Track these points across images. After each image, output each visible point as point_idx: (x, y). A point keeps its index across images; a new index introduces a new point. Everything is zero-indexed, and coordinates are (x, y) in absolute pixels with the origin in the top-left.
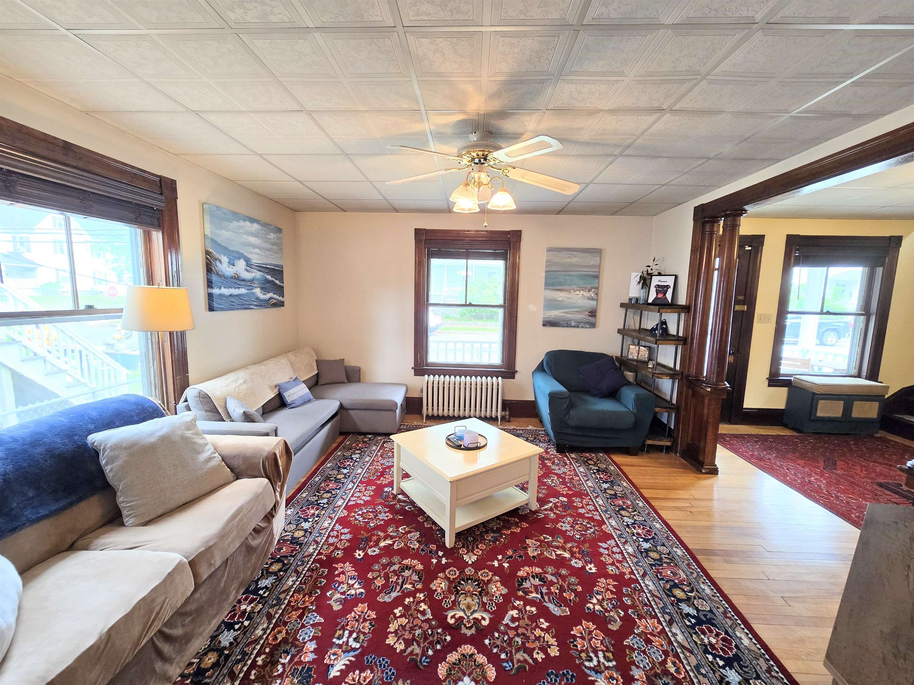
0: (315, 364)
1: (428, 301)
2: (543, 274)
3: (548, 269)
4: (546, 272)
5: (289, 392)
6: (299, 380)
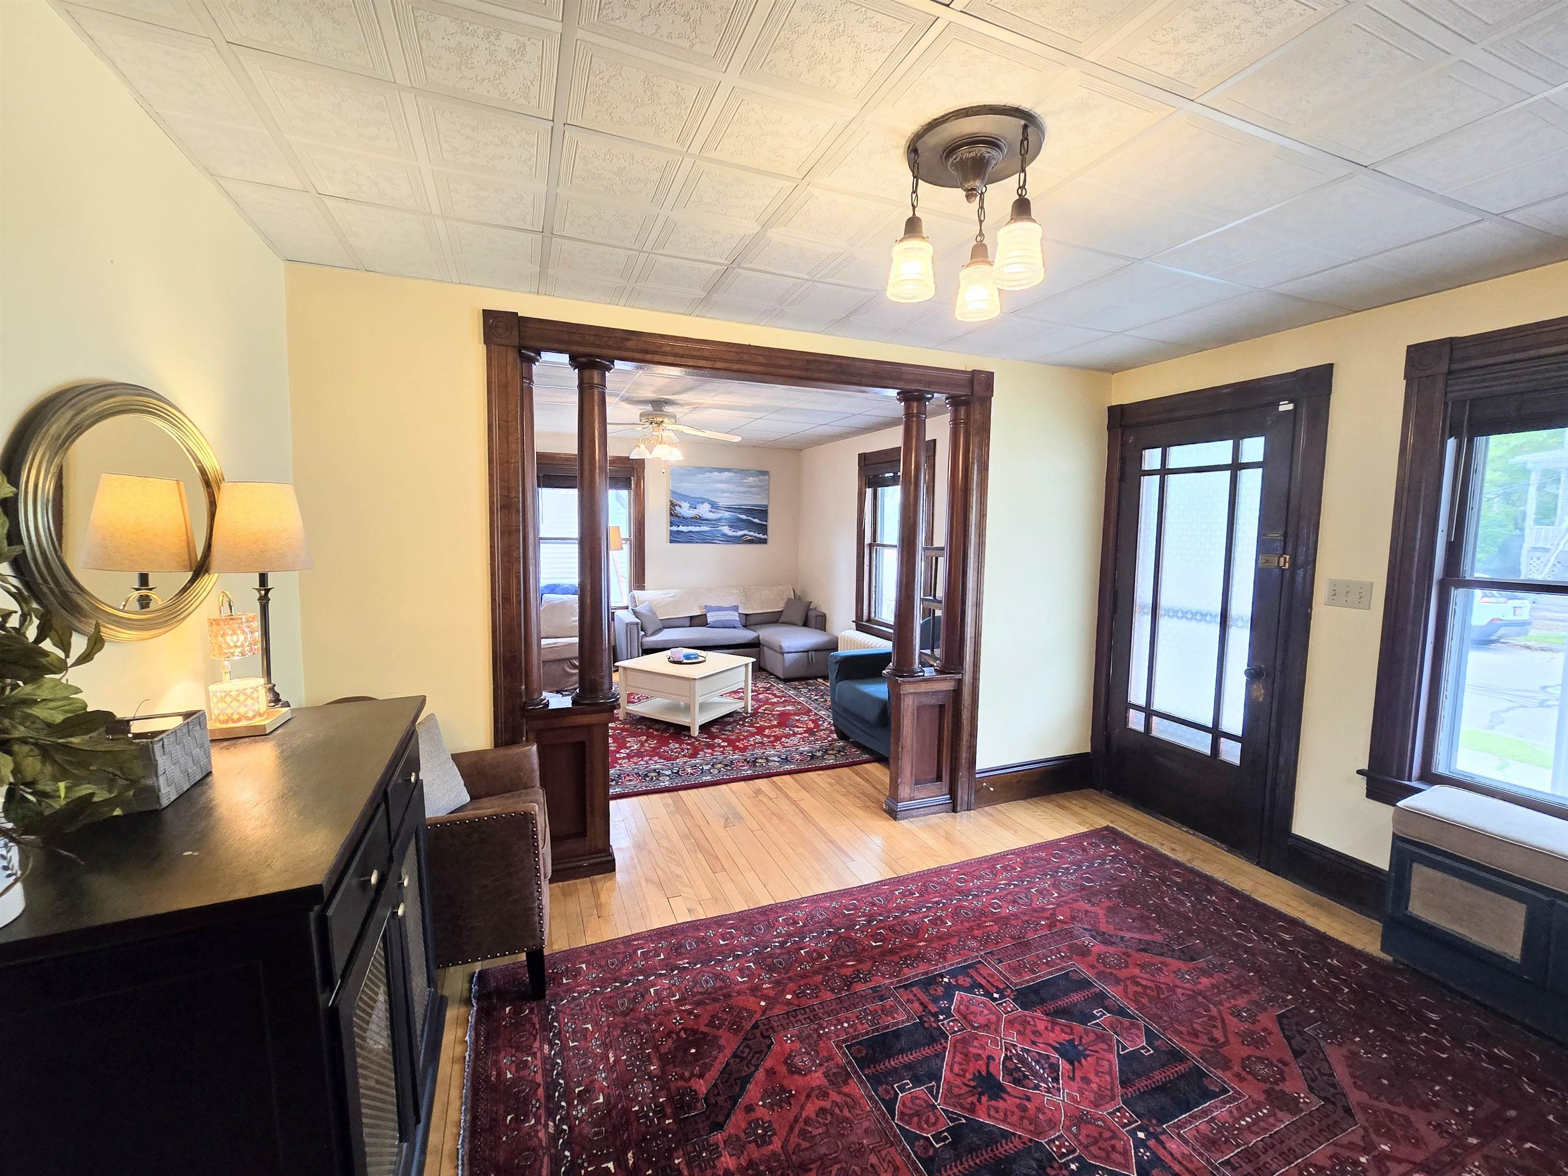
5: (713, 613)
6: (736, 608)
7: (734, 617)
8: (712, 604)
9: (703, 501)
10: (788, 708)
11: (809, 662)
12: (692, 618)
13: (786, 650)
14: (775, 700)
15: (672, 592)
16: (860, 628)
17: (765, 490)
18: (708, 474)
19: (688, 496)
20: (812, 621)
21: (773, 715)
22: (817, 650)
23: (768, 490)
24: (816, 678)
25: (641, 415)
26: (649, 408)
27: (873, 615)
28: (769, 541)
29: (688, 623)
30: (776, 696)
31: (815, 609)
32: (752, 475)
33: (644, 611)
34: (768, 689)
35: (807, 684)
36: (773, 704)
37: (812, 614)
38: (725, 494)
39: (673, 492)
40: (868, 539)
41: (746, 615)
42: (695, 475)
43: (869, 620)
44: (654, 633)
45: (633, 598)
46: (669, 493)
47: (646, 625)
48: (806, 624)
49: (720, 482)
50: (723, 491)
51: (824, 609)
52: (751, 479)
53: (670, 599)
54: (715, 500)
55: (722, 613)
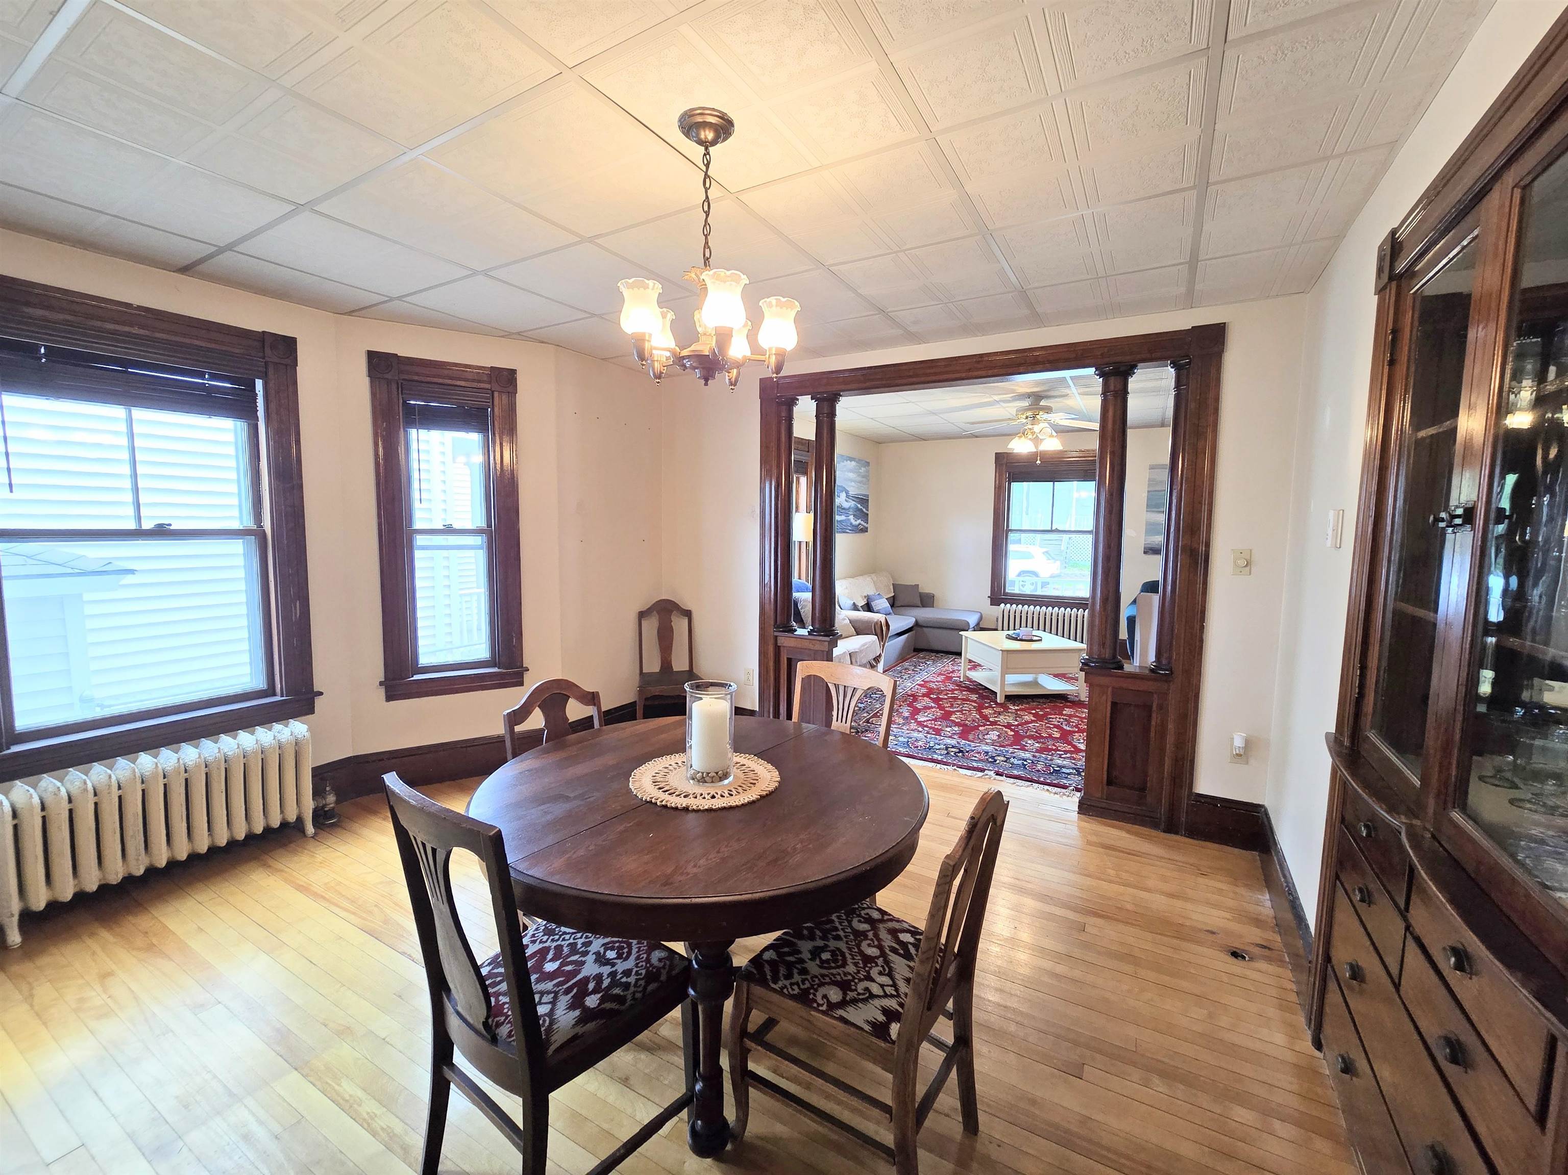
0: (892, 587)
1: (1008, 526)
2: (1145, 494)
3: (1151, 489)
4: (1148, 492)
9: (843, 490)
17: (868, 480)
28: (869, 529)
32: (863, 465)
38: (852, 484)
49: (850, 471)
50: (851, 481)
52: (863, 469)
54: (848, 489)
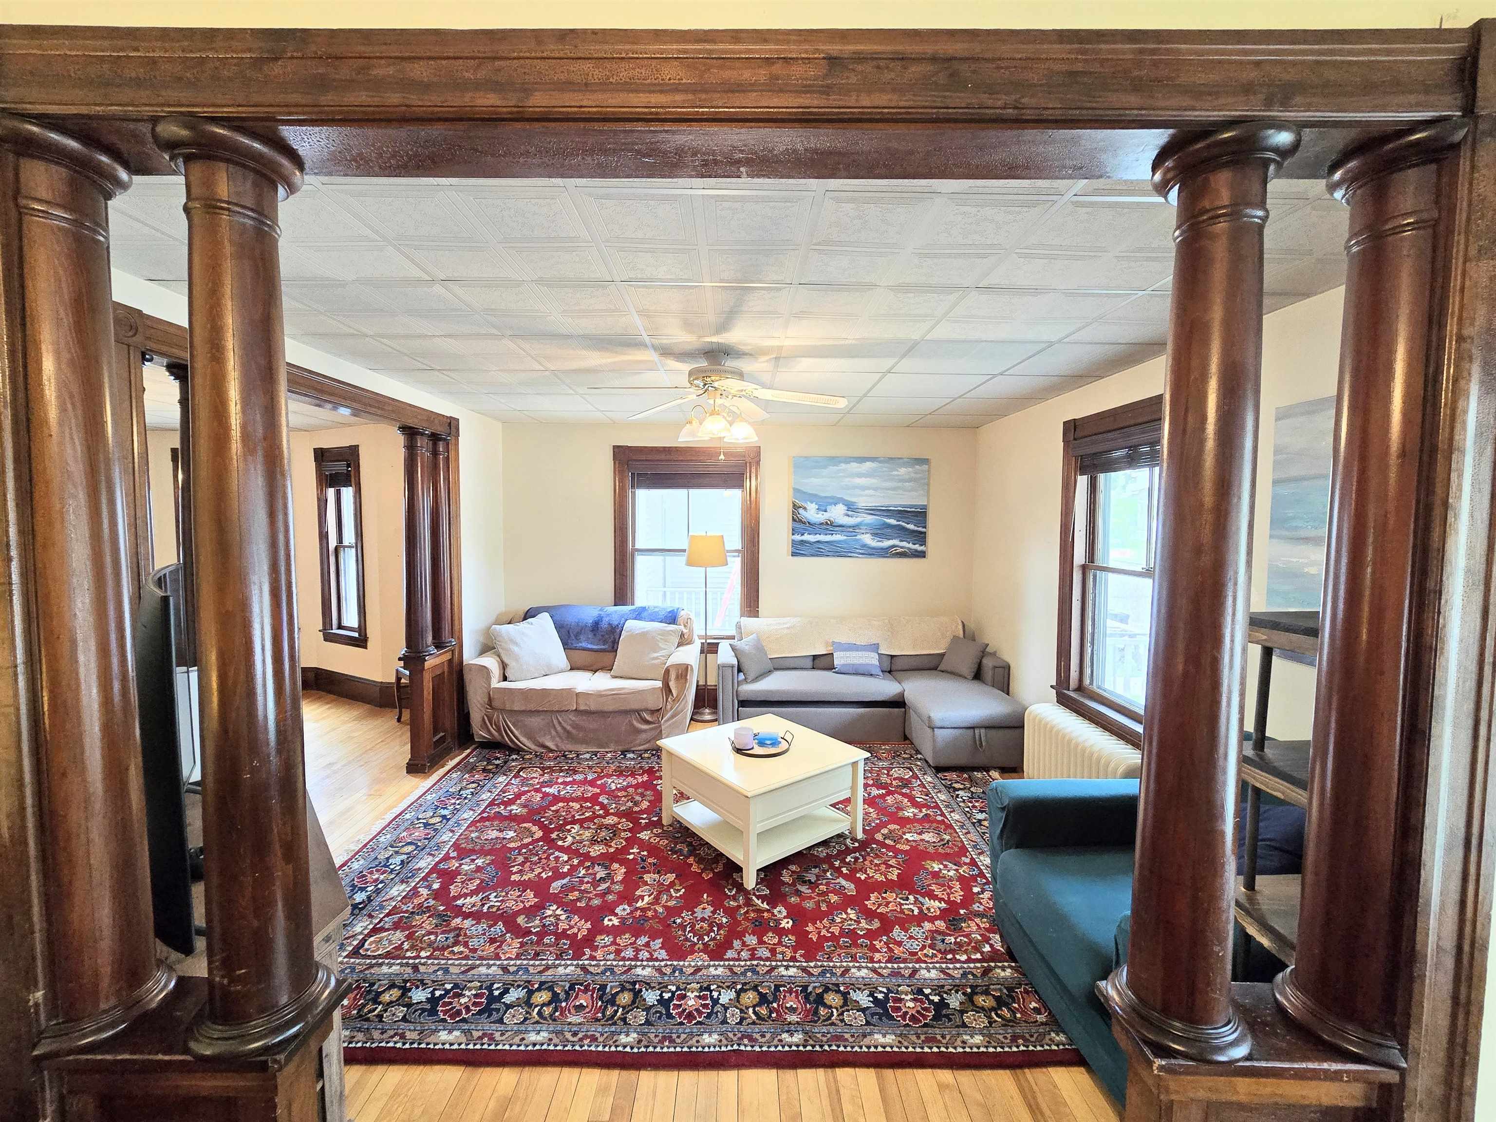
0: (948, 640)
5: (842, 654)
6: (875, 647)
7: (872, 659)
8: (843, 639)
9: (836, 501)
10: (926, 837)
11: (977, 745)
12: (815, 657)
13: (938, 724)
14: (910, 812)
15: (789, 621)
16: (1063, 700)
17: (925, 484)
18: (843, 466)
19: (816, 496)
20: (988, 674)
21: (897, 852)
22: (991, 726)
23: (928, 485)
24: (987, 769)
25: (691, 373)
26: (703, 363)
27: (1087, 681)
28: (929, 554)
29: (809, 663)
30: (915, 804)
31: (994, 654)
32: (905, 465)
33: (747, 648)
34: (906, 783)
35: (970, 779)
36: (904, 822)
37: (988, 663)
38: (867, 492)
39: (796, 491)
40: (1079, 556)
41: (892, 657)
42: (825, 467)
43: (1080, 688)
44: (757, 679)
45: (739, 627)
46: (791, 492)
47: (745, 666)
48: (978, 676)
49: (860, 475)
50: (864, 488)
51: (1007, 656)
52: (903, 471)
53: (785, 632)
54: (853, 500)
55: (854, 654)
